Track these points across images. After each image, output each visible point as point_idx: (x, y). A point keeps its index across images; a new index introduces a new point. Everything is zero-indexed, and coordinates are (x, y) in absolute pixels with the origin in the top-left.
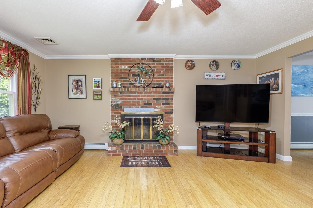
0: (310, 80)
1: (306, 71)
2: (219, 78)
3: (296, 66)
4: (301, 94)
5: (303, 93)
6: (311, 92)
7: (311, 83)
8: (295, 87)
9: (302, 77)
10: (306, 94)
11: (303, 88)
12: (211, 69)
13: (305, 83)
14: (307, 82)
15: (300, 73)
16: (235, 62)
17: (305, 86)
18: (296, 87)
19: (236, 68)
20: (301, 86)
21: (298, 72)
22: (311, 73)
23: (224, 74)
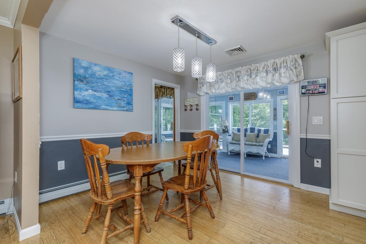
0: (116, 89)
1: (111, 74)
3: (96, 65)
4: (104, 107)
5: (107, 106)
6: (118, 105)
7: (118, 93)
8: (95, 95)
9: (105, 83)
10: (111, 106)
11: (107, 98)
13: (109, 92)
14: (112, 90)
15: (102, 76)
17: (110, 96)
18: (98, 95)
20: (105, 95)
21: (100, 74)
22: (117, 79)
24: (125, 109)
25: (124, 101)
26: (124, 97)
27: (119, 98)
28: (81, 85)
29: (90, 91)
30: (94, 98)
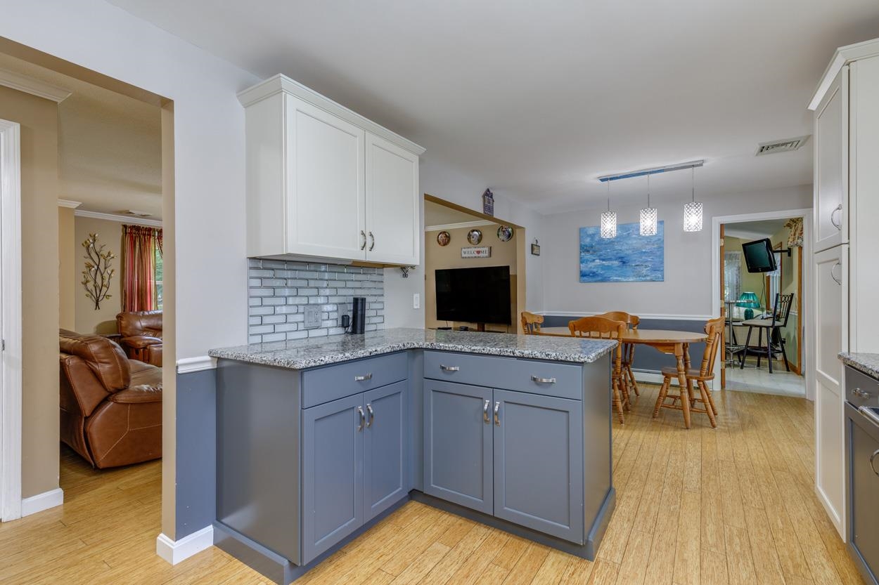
2: (480, 255)
4: (615, 278)
5: (619, 277)
6: (635, 274)
8: (603, 265)
10: (625, 276)
12: (470, 242)
13: (622, 258)
16: (504, 229)
17: (624, 262)
19: (505, 239)
20: (616, 263)
22: (635, 238)
23: (487, 249)
24: (648, 278)
25: (646, 267)
26: (647, 261)
27: (637, 264)
28: (588, 256)
29: (598, 261)
30: (602, 269)
